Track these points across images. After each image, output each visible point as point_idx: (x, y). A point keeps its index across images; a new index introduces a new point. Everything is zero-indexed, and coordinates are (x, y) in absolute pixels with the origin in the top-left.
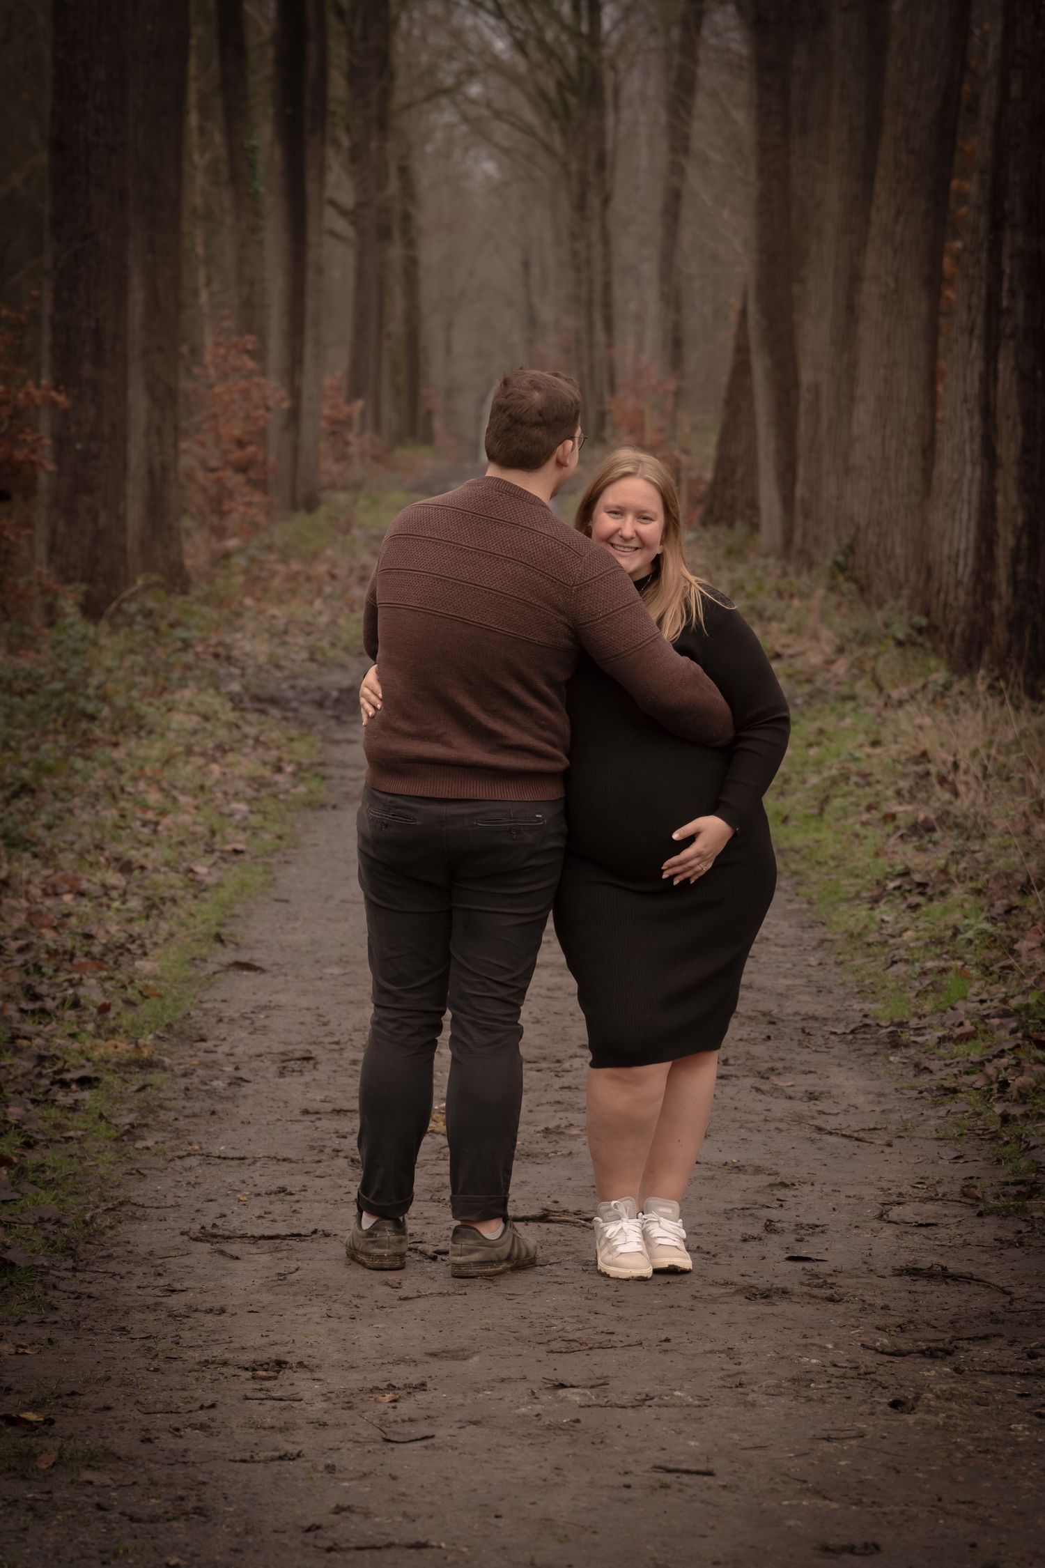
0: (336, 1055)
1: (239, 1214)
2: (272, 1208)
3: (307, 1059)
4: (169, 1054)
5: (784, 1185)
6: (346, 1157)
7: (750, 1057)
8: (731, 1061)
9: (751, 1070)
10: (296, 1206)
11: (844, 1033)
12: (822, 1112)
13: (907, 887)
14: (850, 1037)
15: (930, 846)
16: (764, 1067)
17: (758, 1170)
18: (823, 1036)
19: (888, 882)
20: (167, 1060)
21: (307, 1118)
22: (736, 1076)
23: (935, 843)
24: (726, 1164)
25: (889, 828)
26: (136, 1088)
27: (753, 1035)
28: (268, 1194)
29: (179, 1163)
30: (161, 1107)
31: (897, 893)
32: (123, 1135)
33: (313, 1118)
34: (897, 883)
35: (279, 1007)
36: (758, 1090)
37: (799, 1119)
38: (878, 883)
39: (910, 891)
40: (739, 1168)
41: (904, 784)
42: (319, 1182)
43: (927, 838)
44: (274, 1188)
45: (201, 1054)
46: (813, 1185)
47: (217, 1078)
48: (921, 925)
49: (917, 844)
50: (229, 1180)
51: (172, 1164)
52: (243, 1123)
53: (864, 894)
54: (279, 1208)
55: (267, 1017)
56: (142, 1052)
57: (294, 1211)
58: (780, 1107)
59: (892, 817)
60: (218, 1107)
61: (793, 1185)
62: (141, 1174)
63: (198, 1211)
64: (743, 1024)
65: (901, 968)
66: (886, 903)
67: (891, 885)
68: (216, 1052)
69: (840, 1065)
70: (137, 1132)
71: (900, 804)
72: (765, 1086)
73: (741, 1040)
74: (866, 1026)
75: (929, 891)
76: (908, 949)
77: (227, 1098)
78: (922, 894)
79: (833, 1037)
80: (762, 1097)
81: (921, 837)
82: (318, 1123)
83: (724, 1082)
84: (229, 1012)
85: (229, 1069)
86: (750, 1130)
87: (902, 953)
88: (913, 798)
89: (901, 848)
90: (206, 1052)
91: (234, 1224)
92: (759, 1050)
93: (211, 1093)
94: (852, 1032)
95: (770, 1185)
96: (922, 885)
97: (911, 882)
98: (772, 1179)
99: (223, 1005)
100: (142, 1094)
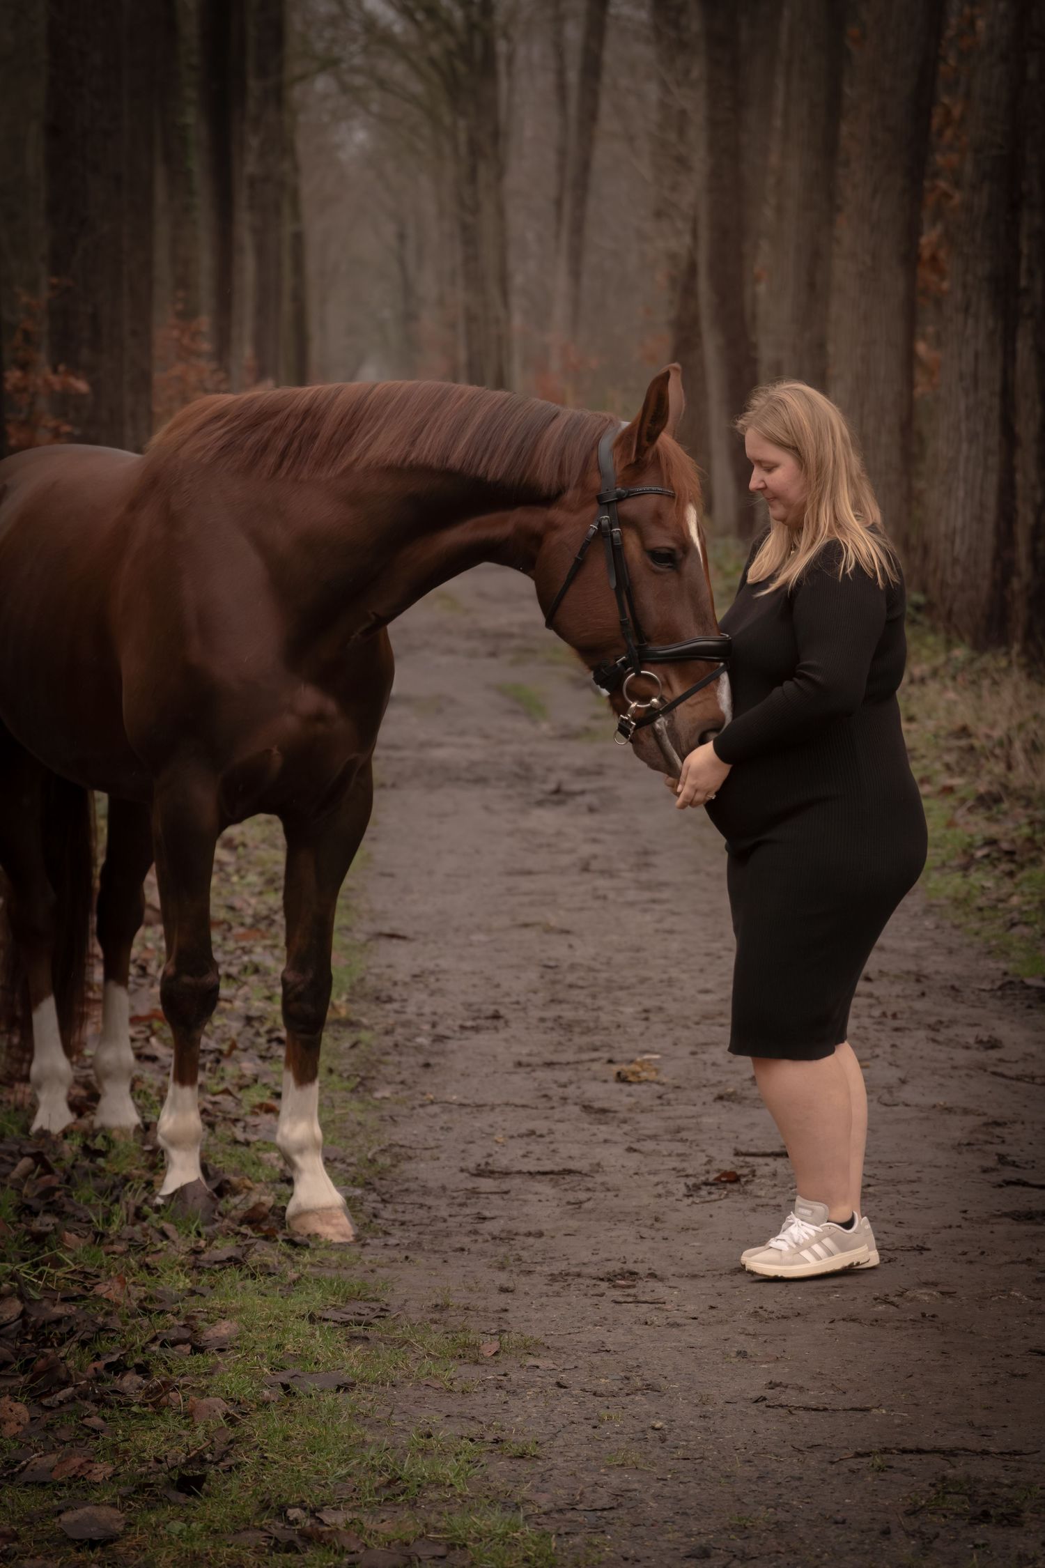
0: (522, 1014)
1: (504, 1154)
2: (530, 1148)
3: (496, 1016)
4: (364, 1015)
5: (997, 1124)
6: (576, 1104)
7: (914, 1012)
8: (899, 1016)
9: (919, 1023)
10: (552, 1147)
11: (992, 990)
12: (1001, 1060)
13: (995, 855)
14: (999, 993)
15: (1000, 817)
16: (932, 1020)
17: (966, 1112)
18: (973, 992)
19: (973, 851)
20: (365, 1021)
21: (520, 1070)
22: (909, 1029)
23: (1005, 814)
24: (934, 1106)
25: (951, 801)
26: (347, 1045)
27: (908, 992)
28: (521, 1136)
29: (421, 1111)
30: (380, 1062)
31: (986, 861)
32: (357, 1087)
33: (528, 1069)
34: (984, 851)
35: (444, 971)
36: (934, 1041)
37: (983, 1068)
38: (965, 852)
39: (999, 859)
40: (949, 1110)
41: (950, 758)
42: (560, 1126)
43: (995, 810)
44: (523, 1131)
45: (392, 1014)
46: (1023, 1123)
47: (418, 1035)
48: (1026, 888)
49: (986, 815)
50: (477, 1125)
51: (415, 1112)
52: (463, 1075)
53: (954, 863)
54: (537, 1148)
55: (437, 980)
56: (339, 1013)
57: (554, 1151)
58: (961, 1056)
59: (949, 790)
60: (432, 1061)
61: (1005, 1124)
62: (394, 1121)
63: (463, 1151)
64: (892, 983)
65: (1020, 930)
66: (977, 870)
67: (979, 854)
68: (404, 1012)
69: (1000, 1018)
70: (368, 1083)
71: (952, 776)
72: (940, 1038)
73: (898, 996)
74: (1011, 982)
75: (1017, 858)
76: (1023, 913)
77: (437, 1053)
78: (1013, 861)
79: (983, 994)
80: (940, 1047)
81: (989, 808)
82: (533, 1074)
83: (899, 1034)
84: (400, 977)
85: (426, 1027)
86: (943, 1076)
87: (1016, 915)
88: (963, 772)
89: (972, 818)
90: (397, 1012)
91: (502, 1162)
92: (919, 1005)
93: (419, 1049)
94: (1000, 988)
95: (986, 1124)
96: (1010, 854)
97: (1000, 850)
98: (984, 1119)
99: (389, 971)
100: (356, 1051)
